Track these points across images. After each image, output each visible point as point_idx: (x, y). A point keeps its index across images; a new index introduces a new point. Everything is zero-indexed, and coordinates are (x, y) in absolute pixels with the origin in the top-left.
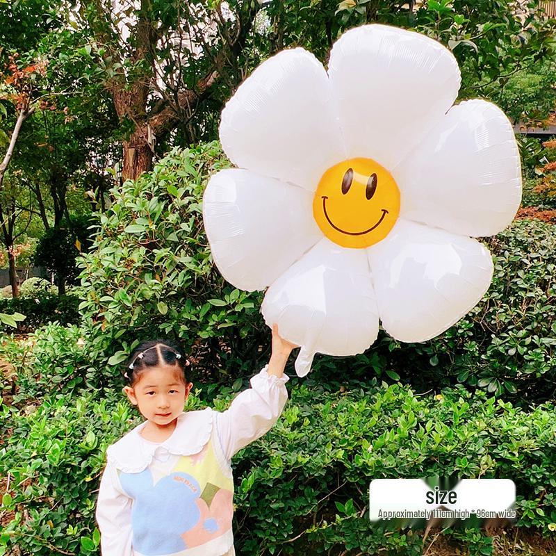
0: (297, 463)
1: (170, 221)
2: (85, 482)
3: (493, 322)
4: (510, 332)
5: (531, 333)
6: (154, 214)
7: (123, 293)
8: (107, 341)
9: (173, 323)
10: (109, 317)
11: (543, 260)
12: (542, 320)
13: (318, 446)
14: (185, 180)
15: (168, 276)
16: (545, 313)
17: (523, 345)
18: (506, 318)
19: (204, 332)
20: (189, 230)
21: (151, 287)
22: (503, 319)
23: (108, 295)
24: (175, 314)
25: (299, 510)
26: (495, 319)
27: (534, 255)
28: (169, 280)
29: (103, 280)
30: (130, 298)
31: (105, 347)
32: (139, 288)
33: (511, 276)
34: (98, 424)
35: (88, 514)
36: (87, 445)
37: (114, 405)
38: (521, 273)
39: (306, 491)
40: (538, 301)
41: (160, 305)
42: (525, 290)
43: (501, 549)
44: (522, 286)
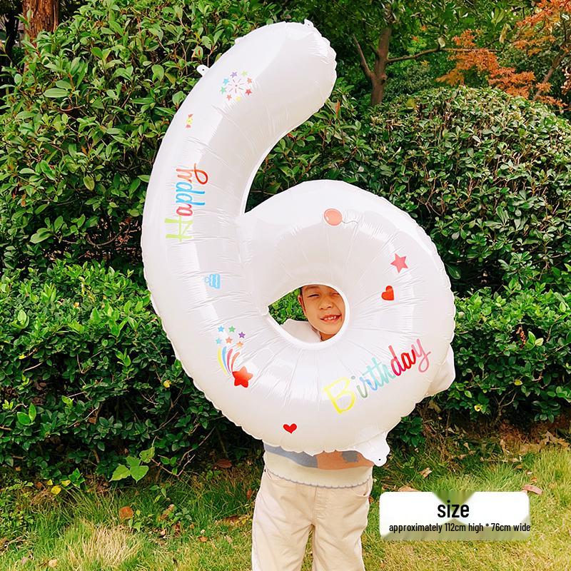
1: (96, 87)
2: (18, 360)
3: (438, 204)
4: (454, 215)
5: (476, 215)
6: (77, 77)
7: (45, 165)
8: (27, 217)
9: (101, 200)
10: (31, 191)
11: (495, 137)
12: (488, 203)
14: (110, 38)
15: (95, 148)
16: (491, 195)
17: (466, 229)
18: (452, 200)
19: (135, 210)
20: (116, 98)
21: (76, 159)
22: (448, 200)
23: (28, 167)
24: (103, 189)
26: (439, 201)
27: (486, 132)
28: (96, 153)
29: (21, 149)
30: (54, 172)
31: (25, 224)
32: (63, 160)
33: (460, 155)
34: (27, 303)
35: (23, 390)
36: (18, 323)
37: (39, 287)
38: (470, 152)
40: (485, 183)
41: (86, 180)
42: (472, 170)
43: (434, 433)
44: (470, 166)
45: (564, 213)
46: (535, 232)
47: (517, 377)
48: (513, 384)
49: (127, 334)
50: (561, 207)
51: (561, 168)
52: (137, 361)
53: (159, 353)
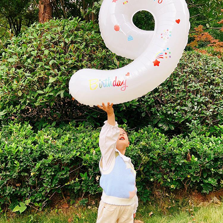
0: (59, 157)
1: (24, 58)
3: (163, 100)
4: (168, 104)
7: (5, 87)
9: (24, 99)
11: (188, 72)
12: (183, 99)
13: (71, 151)
14: (33, 40)
16: (184, 96)
17: (174, 110)
19: (36, 103)
20: (30, 62)
22: (167, 98)
25: (61, 175)
28: (22, 82)
38: (178, 79)
39: (65, 168)
40: (182, 91)
41: (19, 92)
44: (176, 85)
45: (218, 103)
46: (204, 111)
47: (189, 173)
48: (187, 177)
49: (18, 153)
50: (216, 101)
51: (217, 85)
52: (22, 164)
53: (31, 161)
